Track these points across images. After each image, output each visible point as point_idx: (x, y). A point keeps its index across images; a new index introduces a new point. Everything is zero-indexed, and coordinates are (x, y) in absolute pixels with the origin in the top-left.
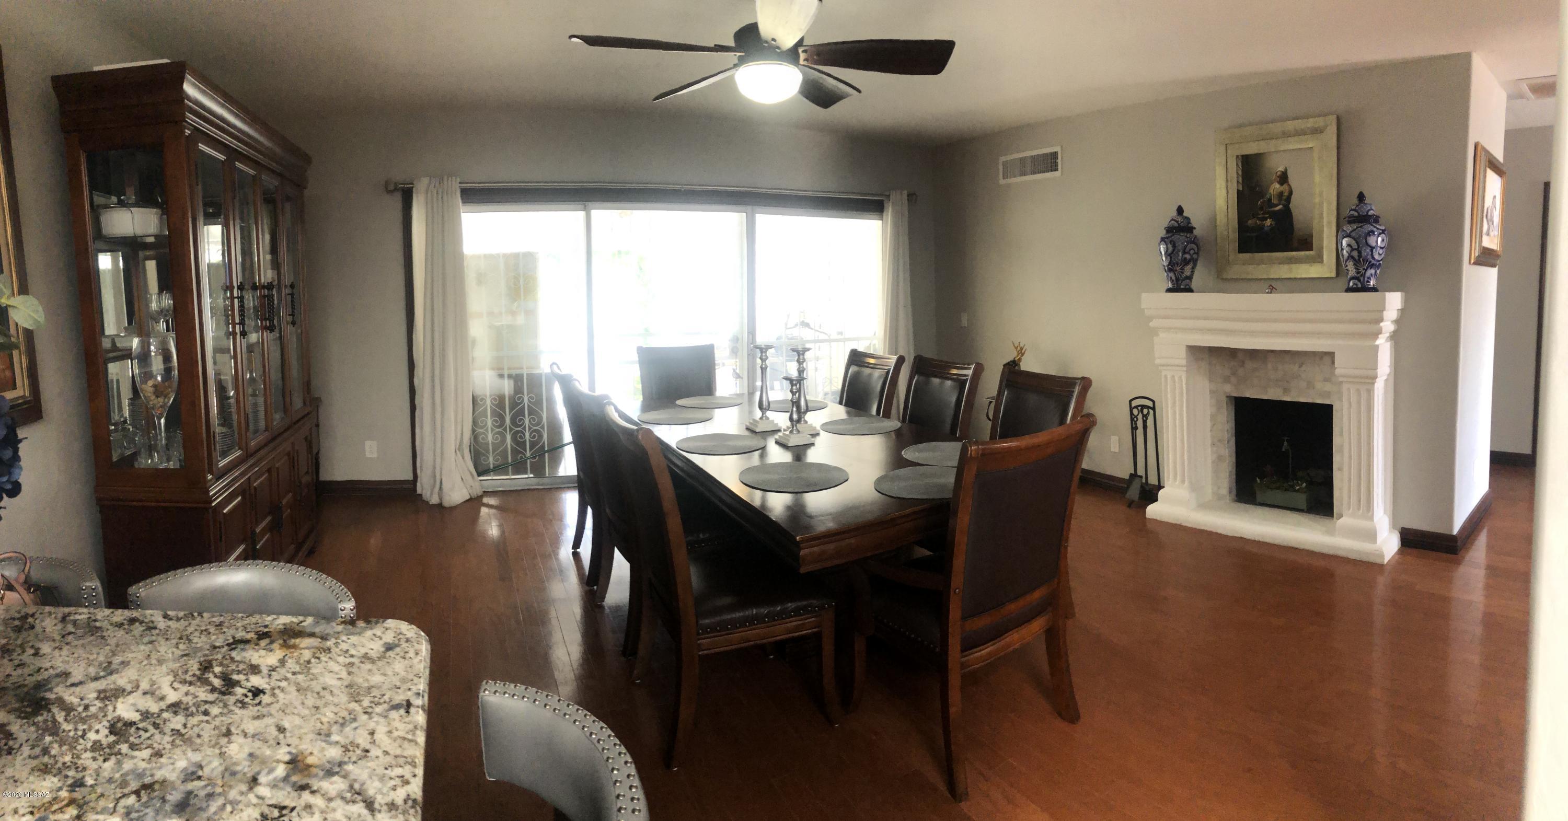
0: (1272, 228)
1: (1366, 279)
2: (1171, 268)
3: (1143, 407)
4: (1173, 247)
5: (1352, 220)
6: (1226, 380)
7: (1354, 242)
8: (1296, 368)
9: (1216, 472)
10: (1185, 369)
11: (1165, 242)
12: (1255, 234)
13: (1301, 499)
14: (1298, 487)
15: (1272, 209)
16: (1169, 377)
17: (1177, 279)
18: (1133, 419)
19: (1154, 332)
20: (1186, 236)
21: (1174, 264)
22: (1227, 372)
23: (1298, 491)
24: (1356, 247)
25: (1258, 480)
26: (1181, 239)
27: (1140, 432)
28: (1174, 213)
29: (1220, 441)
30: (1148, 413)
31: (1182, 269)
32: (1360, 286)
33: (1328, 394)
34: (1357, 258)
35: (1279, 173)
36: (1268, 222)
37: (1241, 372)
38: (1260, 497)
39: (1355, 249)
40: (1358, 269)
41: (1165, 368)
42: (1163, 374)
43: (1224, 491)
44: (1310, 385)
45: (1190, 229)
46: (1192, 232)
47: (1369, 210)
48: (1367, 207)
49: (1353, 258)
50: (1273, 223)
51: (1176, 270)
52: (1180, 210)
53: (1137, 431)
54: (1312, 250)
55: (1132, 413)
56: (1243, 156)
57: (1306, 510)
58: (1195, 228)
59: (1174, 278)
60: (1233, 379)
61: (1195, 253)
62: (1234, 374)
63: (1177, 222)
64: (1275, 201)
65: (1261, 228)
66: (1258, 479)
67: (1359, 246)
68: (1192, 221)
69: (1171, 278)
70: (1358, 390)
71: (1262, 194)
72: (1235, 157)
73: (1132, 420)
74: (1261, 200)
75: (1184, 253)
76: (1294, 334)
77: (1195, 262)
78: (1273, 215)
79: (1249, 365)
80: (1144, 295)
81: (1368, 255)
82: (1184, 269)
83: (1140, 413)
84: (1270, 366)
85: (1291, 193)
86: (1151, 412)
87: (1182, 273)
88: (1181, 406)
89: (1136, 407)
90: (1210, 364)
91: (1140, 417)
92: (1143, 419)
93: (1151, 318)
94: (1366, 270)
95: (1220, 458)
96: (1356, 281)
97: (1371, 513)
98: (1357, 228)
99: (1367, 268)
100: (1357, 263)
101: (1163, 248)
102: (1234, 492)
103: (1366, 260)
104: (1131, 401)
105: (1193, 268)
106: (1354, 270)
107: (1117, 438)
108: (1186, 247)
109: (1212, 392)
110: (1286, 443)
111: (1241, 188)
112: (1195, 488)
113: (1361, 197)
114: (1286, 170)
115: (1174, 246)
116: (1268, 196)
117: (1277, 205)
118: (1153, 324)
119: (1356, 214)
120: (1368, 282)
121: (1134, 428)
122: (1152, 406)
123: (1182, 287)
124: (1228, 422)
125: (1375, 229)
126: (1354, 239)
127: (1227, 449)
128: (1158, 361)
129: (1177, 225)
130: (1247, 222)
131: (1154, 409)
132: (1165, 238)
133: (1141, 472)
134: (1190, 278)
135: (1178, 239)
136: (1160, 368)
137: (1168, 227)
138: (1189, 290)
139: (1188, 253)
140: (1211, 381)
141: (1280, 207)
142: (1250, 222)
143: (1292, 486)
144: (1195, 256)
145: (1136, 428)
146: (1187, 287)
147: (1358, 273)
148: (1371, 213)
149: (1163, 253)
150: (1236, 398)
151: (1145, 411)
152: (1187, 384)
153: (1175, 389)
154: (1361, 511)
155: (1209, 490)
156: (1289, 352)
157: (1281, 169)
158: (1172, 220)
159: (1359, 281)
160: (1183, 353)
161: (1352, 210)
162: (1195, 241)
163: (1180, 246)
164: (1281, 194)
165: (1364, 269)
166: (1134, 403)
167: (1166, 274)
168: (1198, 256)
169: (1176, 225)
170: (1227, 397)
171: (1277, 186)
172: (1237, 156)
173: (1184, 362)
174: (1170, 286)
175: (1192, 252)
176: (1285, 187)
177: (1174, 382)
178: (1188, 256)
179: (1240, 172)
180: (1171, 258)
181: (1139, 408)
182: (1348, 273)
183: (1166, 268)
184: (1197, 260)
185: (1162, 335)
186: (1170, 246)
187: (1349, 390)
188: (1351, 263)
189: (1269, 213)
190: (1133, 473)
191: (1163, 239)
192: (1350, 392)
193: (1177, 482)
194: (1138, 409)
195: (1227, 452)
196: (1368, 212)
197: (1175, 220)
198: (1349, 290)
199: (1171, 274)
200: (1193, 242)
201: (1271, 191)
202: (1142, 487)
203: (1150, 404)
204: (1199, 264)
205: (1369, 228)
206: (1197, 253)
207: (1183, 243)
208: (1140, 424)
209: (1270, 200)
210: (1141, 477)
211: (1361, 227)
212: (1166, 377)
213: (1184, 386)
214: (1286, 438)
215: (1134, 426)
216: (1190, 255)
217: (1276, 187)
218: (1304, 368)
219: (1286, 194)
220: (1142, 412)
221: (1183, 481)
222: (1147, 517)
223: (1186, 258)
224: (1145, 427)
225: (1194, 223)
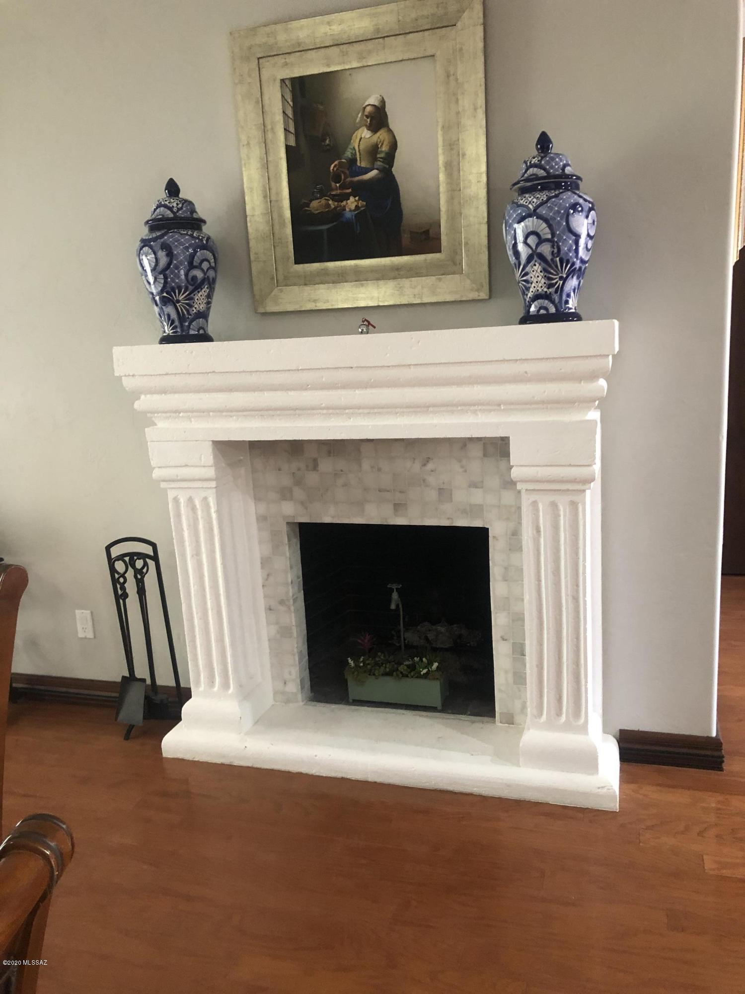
0: (360, 214)
1: (564, 297)
2: (167, 297)
3: (133, 556)
4: (167, 255)
5: (529, 186)
6: (285, 494)
7: (544, 225)
8: (417, 467)
9: (276, 653)
10: (213, 484)
11: (151, 247)
12: (324, 227)
13: (433, 690)
14: (425, 671)
15: (357, 179)
16: (182, 501)
17: (182, 318)
18: (117, 581)
19: (145, 419)
20: (192, 236)
21: (173, 290)
22: (287, 481)
23: (426, 676)
24: (549, 236)
25: (351, 662)
26: (181, 241)
27: (133, 604)
28: (161, 194)
29: (282, 602)
30: (146, 564)
31: (189, 298)
32: (553, 310)
33: (478, 510)
34: (549, 258)
35: (369, 109)
36: (352, 203)
37: (312, 478)
38: (354, 690)
39: (547, 240)
40: (549, 279)
41: (173, 485)
42: (171, 495)
43: (293, 687)
44: (444, 493)
45: (196, 223)
46: (199, 229)
47: (565, 166)
48: (561, 160)
49: (541, 257)
50: (361, 203)
51: (178, 301)
52: (172, 188)
53: (127, 600)
54: (440, 252)
55: (113, 570)
56: (293, 80)
57: (440, 708)
58: (204, 222)
59: (174, 315)
60: (298, 493)
61: (210, 268)
62: (299, 482)
63: (170, 209)
64: (362, 163)
65: (338, 214)
66: (349, 660)
67: (553, 234)
68: (198, 208)
69: (169, 316)
70: (554, 506)
71: (335, 151)
72: (278, 84)
73: (115, 581)
74: (336, 162)
75: (191, 266)
76: (424, 408)
77: (211, 283)
78: (359, 190)
79: (326, 465)
80: (117, 351)
81: (569, 250)
82: (192, 299)
83: (130, 568)
84: (366, 465)
85: (394, 146)
86: (151, 563)
87: (191, 306)
88: (212, 551)
89: (121, 558)
90: (254, 471)
91: (130, 575)
92: (135, 577)
93: (136, 395)
94: (565, 280)
95: (284, 632)
96: (546, 303)
97: (582, 720)
98: (549, 198)
99: (567, 277)
100: (548, 266)
101: (147, 262)
102: (308, 684)
103: (565, 261)
104: (108, 549)
105: (209, 296)
106: (543, 281)
107: (87, 613)
108: (192, 256)
109: (262, 519)
110: (395, 596)
111: (292, 143)
112: (246, 693)
113: (544, 142)
114: (383, 102)
115: (170, 254)
116: (348, 154)
117: (367, 171)
118: (142, 403)
119: (542, 173)
120: (567, 302)
121: (120, 597)
122: (152, 554)
123: (192, 332)
124: (291, 567)
125: (581, 201)
126: (546, 221)
127: (293, 615)
128: (156, 474)
129: (171, 215)
130: (308, 205)
131: (155, 558)
132: (150, 240)
133: (142, 671)
134: (203, 315)
135: (177, 241)
136: (163, 485)
137: (153, 220)
138: (205, 338)
139: (199, 267)
140: (257, 499)
141: (374, 173)
142: (315, 204)
143: (412, 668)
144: (211, 274)
145: (125, 596)
146: (201, 332)
147: (550, 286)
148: (568, 170)
149: (148, 269)
150: (302, 525)
151: (139, 564)
152: (218, 511)
153: (196, 519)
154: (564, 716)
155: (267, 686)
156: (402, 440)
157: (373, 100)
158: (159, 206)
159: (553, 302)
160: (207, 456)
161: (532, 166)
162: (207, 245)
163: (181, 254)
164: (374, 150)
165: (561, 278)
166: (116, 552)
167: (156, 309)
168: (216, 271)
169: (169, 214)
170: (288, 523)
171: (365, 133)
172: (283, 81)
173: (211, 472)
174: (168, 331)
175: (205, 265)
176: (382, 135)
177: (194, 509)
178: (199, 274)
179: (290, 113)
180: (166, 278)
181: (127, 559)
182: (528, 289)
183: (157, 298)
184: (214, 280)
185: (162, 424)
186: (162, 254)
187: (535, 504)
188: (538, 268)
189: (352, 185)
190: (128, 675)
191: (145, 243)
192: (536, 510)
193: (216, 689)
194: (124, 562)
195: (293, 620)
196: (563, 169)
197: (165, 206)
198: (527, 319)
199: (170, 309)
200: (204, 247)
201: (355, 143)
202: (147, 698)
203: (148, 550)
204: (218, 287)
205: (569, 198)
206: (214, 269)
207: (187, 248)
208: (131, 587)
209: (353, 161)
210: (144, 680)
211: (556, 196)
212: (176, 500)
213: (214, 516)
214: (394, 586)
215: (120, 592)
216: (203, 270)
217: (364, 136)
218: (430, 466)
219: (385, 148)
220: (133, 566)
221: (226, 685)
222: (164, 755)
223: (194, 278)
224: (141, 591)
225: (201, 211)
